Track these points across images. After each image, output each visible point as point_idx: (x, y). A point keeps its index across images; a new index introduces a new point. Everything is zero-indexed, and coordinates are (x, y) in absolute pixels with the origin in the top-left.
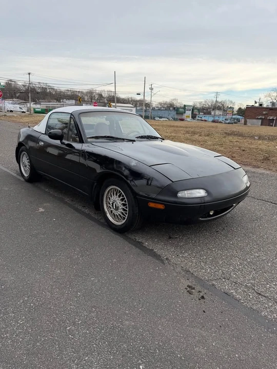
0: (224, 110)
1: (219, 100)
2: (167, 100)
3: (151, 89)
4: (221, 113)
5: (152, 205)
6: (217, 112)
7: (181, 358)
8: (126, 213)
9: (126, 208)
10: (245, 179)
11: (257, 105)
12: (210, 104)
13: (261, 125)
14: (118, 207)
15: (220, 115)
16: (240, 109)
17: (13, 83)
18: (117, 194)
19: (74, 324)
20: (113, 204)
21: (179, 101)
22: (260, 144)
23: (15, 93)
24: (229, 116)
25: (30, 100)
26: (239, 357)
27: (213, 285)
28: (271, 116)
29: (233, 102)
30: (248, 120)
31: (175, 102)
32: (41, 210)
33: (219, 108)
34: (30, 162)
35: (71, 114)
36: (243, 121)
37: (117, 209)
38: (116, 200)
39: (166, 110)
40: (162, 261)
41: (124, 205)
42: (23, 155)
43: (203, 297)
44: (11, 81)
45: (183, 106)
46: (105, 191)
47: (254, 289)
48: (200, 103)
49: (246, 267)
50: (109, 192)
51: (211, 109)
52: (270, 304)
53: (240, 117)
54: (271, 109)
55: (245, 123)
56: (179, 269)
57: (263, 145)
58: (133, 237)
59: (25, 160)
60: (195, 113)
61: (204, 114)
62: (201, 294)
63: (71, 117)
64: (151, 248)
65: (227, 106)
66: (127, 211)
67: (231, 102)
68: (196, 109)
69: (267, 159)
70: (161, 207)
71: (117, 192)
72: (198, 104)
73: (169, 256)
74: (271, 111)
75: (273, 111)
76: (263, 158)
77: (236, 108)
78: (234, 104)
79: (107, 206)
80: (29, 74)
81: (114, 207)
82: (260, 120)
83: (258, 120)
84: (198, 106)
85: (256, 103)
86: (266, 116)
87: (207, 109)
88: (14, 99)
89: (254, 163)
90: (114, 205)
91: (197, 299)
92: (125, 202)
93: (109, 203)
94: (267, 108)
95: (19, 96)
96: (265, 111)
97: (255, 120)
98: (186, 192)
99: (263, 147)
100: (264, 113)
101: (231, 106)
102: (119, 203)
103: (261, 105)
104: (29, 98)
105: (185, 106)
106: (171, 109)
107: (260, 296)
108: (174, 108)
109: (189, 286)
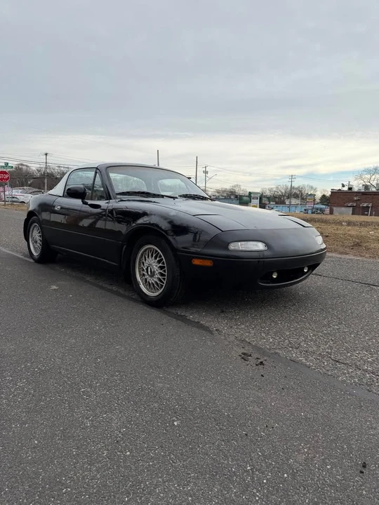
0: (303, 199)
1: (295, 185)
2: (228, 186)
3: (206, 172)
4: (298, 202)
5: (196, 262)
6: (294, 201)
7: (228, 415)
8: (164, 279)
9: (165, 271)
10: (320, 239)
11: (346, 189)
12: (283, 191)
13: (353, 214)
14: (154, 272)
15: (298, 204)
16: (324, 196)
17: (24, 167)
18: (152, 256)
19: (91, 386)
20: (147, 269)
21: (242, 188)
22: (349, 231)
23: (26, 181)
24: (309, 206)
25: (46, 187)
26: (306, 416)
27: (276, 353)
28: (365, 202)
29: (314, 187)
30: (334, 208)
31: (237, 189)
32: (54, 287)
33: (296, 196)
34: (43, 236)
35: (97, 168)
36: (327, 211)
37: (153, 275)
38: (152, 264)
39: (225, 198)
40: (211, 332)
41: (161, 268)
42: (33, 229)
43: (261, 363)
44: (22, 165)
45: (247, 194)
46: (137, 255)
47: (330, 357)
48: (270, 190)
49: (322, 338)
50: (142, 255)
51: (285, 197)
52: (351, 370)
53: (324, 206)
54: (363, 194)
55: (331, 212)
56: (232, 338)
57: (354, 231)
58: (174, 311)
59: (36, 234)
60: (263, 202)
61: (276, 203)
62: (260, 361)
63: (96, 173)
64: (196, 321)
65: (306, 192)
66: (165, 275)
67: (312, 188)
68: (266, 197)
69: (358, 245)
70: (208, 263)
71: (153, 252)
72: (268, 191)
73: (220, 328)
74: (365, 196)
75: (367, 196)
76: (352, 244)
77: (319, 195)
78: (315, 190)
79: (140, 275)
80: (46, 154)
81: (149, 273)
82: (351, 208)
83: (347, 209)
84: (268, 193)
85: (343, 186)
86: (358, 202)
87: (280, 197)
88: (25, 187)
89: (341, 249)
90: (149, 270)
91: (254, 365)
92: (163, 263)
93: (143, 270)
94: (358, 193)
95: (32, 183)
96: (356, 196)
97: (343, 209)
98: (239, 243)
99: (353, 233)
100: (356, 199)
101: (312, 192)
102: (155, 267)
103: (350, 189)
104: (44, 186)
105: (250, 193)
106: (232, 197)
107: (337, 363)
108: (236, 197)
109: (244, 354)
